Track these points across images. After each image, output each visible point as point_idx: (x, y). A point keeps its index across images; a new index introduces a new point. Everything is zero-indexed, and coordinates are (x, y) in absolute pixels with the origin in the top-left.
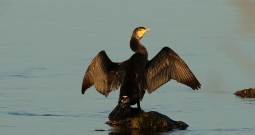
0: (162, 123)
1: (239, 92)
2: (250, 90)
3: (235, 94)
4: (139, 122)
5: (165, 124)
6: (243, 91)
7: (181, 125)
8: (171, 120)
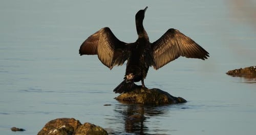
0: (164, 99)
1: (231, 71)
2: (240, 70)
3: (227, 73)
4: (143, 98)
5: (166, 99)
6: (235, 71)
7: (180, 100)
8: (171, 96)
